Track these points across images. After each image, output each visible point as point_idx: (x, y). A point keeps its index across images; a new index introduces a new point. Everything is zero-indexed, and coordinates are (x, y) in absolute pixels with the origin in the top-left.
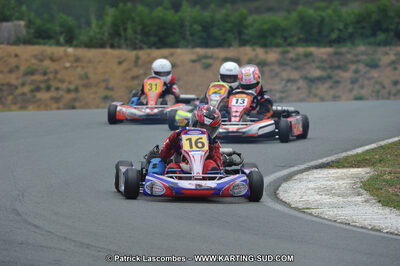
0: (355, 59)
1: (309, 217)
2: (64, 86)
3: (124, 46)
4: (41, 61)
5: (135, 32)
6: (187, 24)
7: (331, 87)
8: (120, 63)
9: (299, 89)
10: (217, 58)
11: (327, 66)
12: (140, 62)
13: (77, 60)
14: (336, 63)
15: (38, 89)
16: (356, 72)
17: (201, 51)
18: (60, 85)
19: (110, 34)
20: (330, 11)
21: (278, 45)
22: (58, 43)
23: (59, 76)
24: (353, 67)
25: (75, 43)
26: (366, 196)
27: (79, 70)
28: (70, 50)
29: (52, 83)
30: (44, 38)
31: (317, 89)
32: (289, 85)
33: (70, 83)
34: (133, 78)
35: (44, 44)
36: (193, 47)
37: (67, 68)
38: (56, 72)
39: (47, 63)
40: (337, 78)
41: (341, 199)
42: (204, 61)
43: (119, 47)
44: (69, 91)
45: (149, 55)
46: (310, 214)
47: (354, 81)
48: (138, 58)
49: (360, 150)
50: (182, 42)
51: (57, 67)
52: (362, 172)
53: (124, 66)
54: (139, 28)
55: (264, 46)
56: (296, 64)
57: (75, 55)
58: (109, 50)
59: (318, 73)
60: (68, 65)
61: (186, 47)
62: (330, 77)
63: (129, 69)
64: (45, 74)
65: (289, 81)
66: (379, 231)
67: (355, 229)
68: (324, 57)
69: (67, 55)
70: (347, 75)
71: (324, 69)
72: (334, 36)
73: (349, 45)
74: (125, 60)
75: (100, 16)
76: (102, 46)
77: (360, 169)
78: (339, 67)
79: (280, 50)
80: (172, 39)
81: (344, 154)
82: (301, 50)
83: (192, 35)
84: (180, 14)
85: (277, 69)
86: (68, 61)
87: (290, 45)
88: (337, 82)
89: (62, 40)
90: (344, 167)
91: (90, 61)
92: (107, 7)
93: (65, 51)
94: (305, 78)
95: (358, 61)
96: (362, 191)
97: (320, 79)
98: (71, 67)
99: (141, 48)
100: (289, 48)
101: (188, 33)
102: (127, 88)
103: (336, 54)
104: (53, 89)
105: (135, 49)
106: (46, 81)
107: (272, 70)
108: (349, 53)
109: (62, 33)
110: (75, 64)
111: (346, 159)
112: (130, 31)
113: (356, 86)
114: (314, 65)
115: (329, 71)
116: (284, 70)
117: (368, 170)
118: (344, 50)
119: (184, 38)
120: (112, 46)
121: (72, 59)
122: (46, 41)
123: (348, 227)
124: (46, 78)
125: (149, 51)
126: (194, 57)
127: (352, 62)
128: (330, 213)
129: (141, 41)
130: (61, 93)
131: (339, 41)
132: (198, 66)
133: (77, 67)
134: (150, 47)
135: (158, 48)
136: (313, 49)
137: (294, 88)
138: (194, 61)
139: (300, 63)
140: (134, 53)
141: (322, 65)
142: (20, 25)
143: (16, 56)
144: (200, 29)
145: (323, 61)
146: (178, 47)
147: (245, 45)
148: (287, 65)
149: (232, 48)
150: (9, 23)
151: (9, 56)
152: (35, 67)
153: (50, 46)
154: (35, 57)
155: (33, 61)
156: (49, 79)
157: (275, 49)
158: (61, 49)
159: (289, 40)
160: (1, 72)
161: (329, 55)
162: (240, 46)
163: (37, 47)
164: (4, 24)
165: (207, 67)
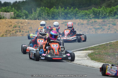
0: (109, 23)
2: (25, 31)
4: (18, 24)
5: (45, 15)
6: (60, 13)
7: (102, 31)
9: (92, 31)
11: (101, 25)
13: (29, 23)
14: (103, 24)
15: (17, 32)
16: (109, 26)
17: (64, 21)
18: (23, 30)
19: (38, 16)
20: (102, 9)
21: (87, 19)
22: (23, 19)
23: (23, 28)
24: (108, 25)
25: (28, 18)
27: (29, 26)
28: (27, 20)
29: (21, 30)
30: (19, 17)
31: (98, 31)
32: (90, 30)
35: (19, 19)
36: (62, 20)
38: (23, 27)
39: (20, 24)
40: (104, 28)
42: (65, 23)
44: (26, 32)
47: (109, 29)
50: (59, 18)
51: (23, 26)
54: (47, 14)
55: (83, 19)
57: (28, 22)
58: (38, 21)
59: (98, 27)
60: (26, 25)
62: (102, 28)
64: (19, 27)
65: (90, 29)
68: (100, 22)
69: (26, 22)
70: (106, 27)
71: (100, 26)
75: (35, 11)
76: (36, 19)
78: (104, 25)
82: (93, 20)
83: (62, 16)
84: (58, 10)
85: (86, 26)
87: (90, 19)
88: (104, 29)
89: (24, 18)
91: (32, 24)
93: (25, 21)
94: (94, 28)
95: (110, 23)
99: (47, 20)
105: (45, 20)
106: (19, 29)
109: (24, 16)
113: (109, 31)
114: (97, 24)
116: (88, 26)
118: (106, 20)
120: (38, 19)
121: (27, 23)
124: (19, 28)
125: (49, 21)
126: (62, 22)
127: (108, 24)
130: (24, 33)
131: (104, 17)
132: (63, 25)
135: (52, 20)
136: (97, 20)
137: (91, 31)
138: (62, 24)
139: (93, 24)
141: (100, 24)
142: (12, 13)
143: (11, 22)
144: (64, 14)
145: (100, 23)
146: (57, 20)
147: (77, 19)
148: (89, 24)
149: (73, 20)
150: (9, 13)
151: (9, 22)
152: (16, 25)
153: (21, 19)
154: (16, 22)
155: (16, 24)
156: (20, 29)
157: (86, 20)
158: (24, 20)
159: (90, 17)
160: (6, 27)
161: (102, 22)
162: (76, 19)
163: (17, 20)
164: (8, 13)
165: (66, 25)
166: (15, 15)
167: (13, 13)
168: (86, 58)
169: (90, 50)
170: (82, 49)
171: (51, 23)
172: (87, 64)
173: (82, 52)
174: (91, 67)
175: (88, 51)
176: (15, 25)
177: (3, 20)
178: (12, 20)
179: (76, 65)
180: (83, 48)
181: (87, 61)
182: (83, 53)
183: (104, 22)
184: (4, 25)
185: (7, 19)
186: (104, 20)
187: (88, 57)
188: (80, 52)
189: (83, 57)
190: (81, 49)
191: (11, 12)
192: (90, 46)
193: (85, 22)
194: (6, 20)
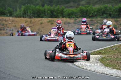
0: (97, 22)
1: (83, 70)
3: (27, 17)
4: (2, 21)
6: (46, 11)
8: (26, 22)
10: (55, 21)
13: (13, 21)
14: (91, 23)
15: (1, 30)
16: (97, 26)
17: (50, 19)
18: (7, 29)
19: (23, 14)
20: (89, 8)
22: (7, 16)
25: (12, 16)
26: (100, 63)
28: (11, 18)
30: (3, 14)
33: (11, 28)
34: (30, 27)
35: (3, 16)
36: (48, 18)
37: (9, 23)
38: (6, 25)
39: (4, 22)
41: (93, 64)
42: (51, 22)
43: (26, 17)
44: (10, 30)
45: (35, 20)
46: (83, 69)
48: (31, 21)
49: (98, 50)
50: (45, 16)
51: (7, 23)
52: (99, 56)
53: (27, 23)
54: (32, 12)
55: (69, 18)
58: (22, 18)
60: (10, 22)
61: (46, 18)
63: (29, 24)
64: (3, 25)
66: (104, 74)
67: (97, 73)
72: (91, 15)
73: (95, 18)
74: (27, 21)
75: (20, 8)
76: (20, 17)
77: (98, 55)
79: (74, 19)
80: (41, 15)
81: (94, 51)
82: (81, 19)
83: (48, 14)
84: (44, 8)
85: (73, 25)
86: (10, 21)
87: (77, 18)
90: (93, 55)
91: (17, 22)
92: (22, 5)
93: (9, 18)
95: (98, 23)
96: (99, 62)
99: (32, 18)
100: (77, 19)
101: (46, 13)
103: (91, 20)
104: (5, 30)
105: (30, 18)
106: (3, 27)
107: (72, 25)
108: (95, 20)
109: (8, 13)
110: (12, 22)
111: (94, 52)
112: (29, 13)
116: (75, 25)
117: (101, 55)
118: (94, 19)
120: (23, 17)
121: (11, 21)
122: (4, 15)
123: (95, 73)
124: (3, 26)
126: (48, 21)
127: (96, 23)
128: (89, 68)
129: (32, 16)
130: (8, 31)
132: (49, 24)
133: (13, 23)
134: (35, 18)
135: (37, 18)
138: (48, 22)
139: (80, 23)
144: (50, 12)
146: (43, 18)
149: (60, 18)
156: (4, 27)
162: (62, 18)
163: (1, 17)
165: (52, 24)
186: (92, 19)
193: (72, 21)
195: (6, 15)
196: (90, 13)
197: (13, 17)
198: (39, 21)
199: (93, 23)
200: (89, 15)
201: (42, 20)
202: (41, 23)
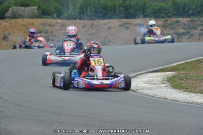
0: (201, 24)
3: (86, 19)
4: (45, 26)
5: (91, 12)
6: (117, 7)
7: (189, 38)
8: (84, 27)
10: (132, 24)
11: (187, 27)
12: (94, 26)
13: (63, 25)
14: (192, 26)
16: (202, 30)
17: (124, 21)
18: (54, 38)
19: (79, 12)
21: (162, 17)
22: (53, 17)
23: (53, 34)
24: (200, 28)
25: (61, 17)
27: (63, 30)
28: (59, 21)
29: (50, 37)
30: (46, 15)
31: (182, 39)
33: (59, 37)
34: (90, 34)
35: (46, 18)
36: (120, 19)
37: (57, 30)
38: (52, 32)
39: (48, 27)
40: (192, 33)
42: (125, 25)
43: (84, 19)
45: (98, 23)
47: (200, 35)
48: (93, 24)
50: (115, 16)
51: (53, 30)
53: (86, 28)
54: (93, 9)
56: (171, 26)
57: (61, 23)
58: (78, 21)
59: (182, 31)
60: (58, 28)
61: (117, 18)
62: (188, 33)
63: (88, 30)
68: (186, 23)
69: (57, 23)
70: (197, 32)
71: (186, 29)
72: (190, 12)
73: (198, 16)
74: (86, 25)
76: (75, 19)
78: (193, 28)
79: (164, 20)
80: (110, 15)
82: (174, 19)
83: (119, 13)
84: (113, 2)
87: (168, 17)
88: (192, 35)
89: (55, 16)
93: (57, 21)
94: (176, 33)
97: (184, 34)
98: (60, 29)
99: (95, 19)
101: (118, 11)
102: (87, 39)
104: (51, 40)
105: (91, 20)
106: (47, 36)
108: (198, 21)
109: (55, 12)
110: (62, 28)
112: (88, 11)
113: (202, 37)
114: (181, 27)
115: (188, 30)
116: (165, 29)
118: (196, 19)
119: (116, 14)
120: (80, 19)
121: (60, 25)
122: (47, 16)
124: (47, 34)
125: (98, 21)
126: (121, 24)
127: (200, 25)
129: (94, 16)
131: (193, 14)
132: (123, 28)
134: (98, 19)
135: (103, 19)
136: (180, 19)
138: (120, 26)
139: (173, 26)
140: (91, 22)
141: (185, 27)
142: (34, 9)
143: (32, 24)
144: (123, 9)
145: (185, 25)
146: (113, 19)
147: (146, 17)
148: (167, 27)
149: (139, 19)
150: (29, 8)
151: (29, 24)
152: (42, 30)
153: (49, 19)
154: (42, 24)
155: (41, 26)
156: (49, 35)
157: (161, 19)
158: (55, 20)
159: (168, 15)
160: (25, 32)
161: (188, 22)
162: (144, 18)
163: (43, 19)
164: (27, 8)
165: (127, 28)
166: (40, 11)
167: (36, 7)
168: (163, 85)
169: (171, 71)
170: (156, 69)
171: (101, 24)
172: (166, 96)
173: (157, 74)
174: (172, 100)
175: (167, 73)
176: (39, 30)
177: (19, 20)
178: (34, 21)
179: (147, 97)
180: (159, 68)
181: (166, 90)
182: (157, 77)
183: (192, 22)
184: (21, 30)
185: (26, 18)
186: (193, 19)
187: (167, 84)
188: (153, 74)
189: (159, 84)
190: (154, 69)
191: (32, 7)
192: (170, 64)
194: (23, 20)
195: (50, 16)
196: (190, 9)
197: (62, 19)
198: (106, 24)
199: (194, 26)
200: (187, 12)
201: (110, 22)
202: (110, 28)
